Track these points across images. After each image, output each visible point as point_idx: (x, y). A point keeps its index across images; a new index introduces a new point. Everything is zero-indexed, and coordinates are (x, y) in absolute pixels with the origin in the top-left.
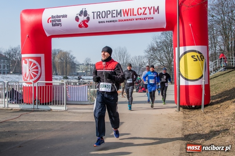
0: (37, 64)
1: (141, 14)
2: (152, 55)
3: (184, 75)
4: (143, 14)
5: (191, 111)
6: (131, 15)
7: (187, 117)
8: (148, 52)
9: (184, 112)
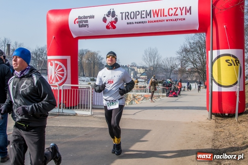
0: (63, 66)
1: (172, 15)
2: (184, 57)
3: (217, 81)
4: (174, 15)
5: (224, 119)
6: (161, 16)
7: (219, 126)
8: (180, 53)
9: (217, 120)
